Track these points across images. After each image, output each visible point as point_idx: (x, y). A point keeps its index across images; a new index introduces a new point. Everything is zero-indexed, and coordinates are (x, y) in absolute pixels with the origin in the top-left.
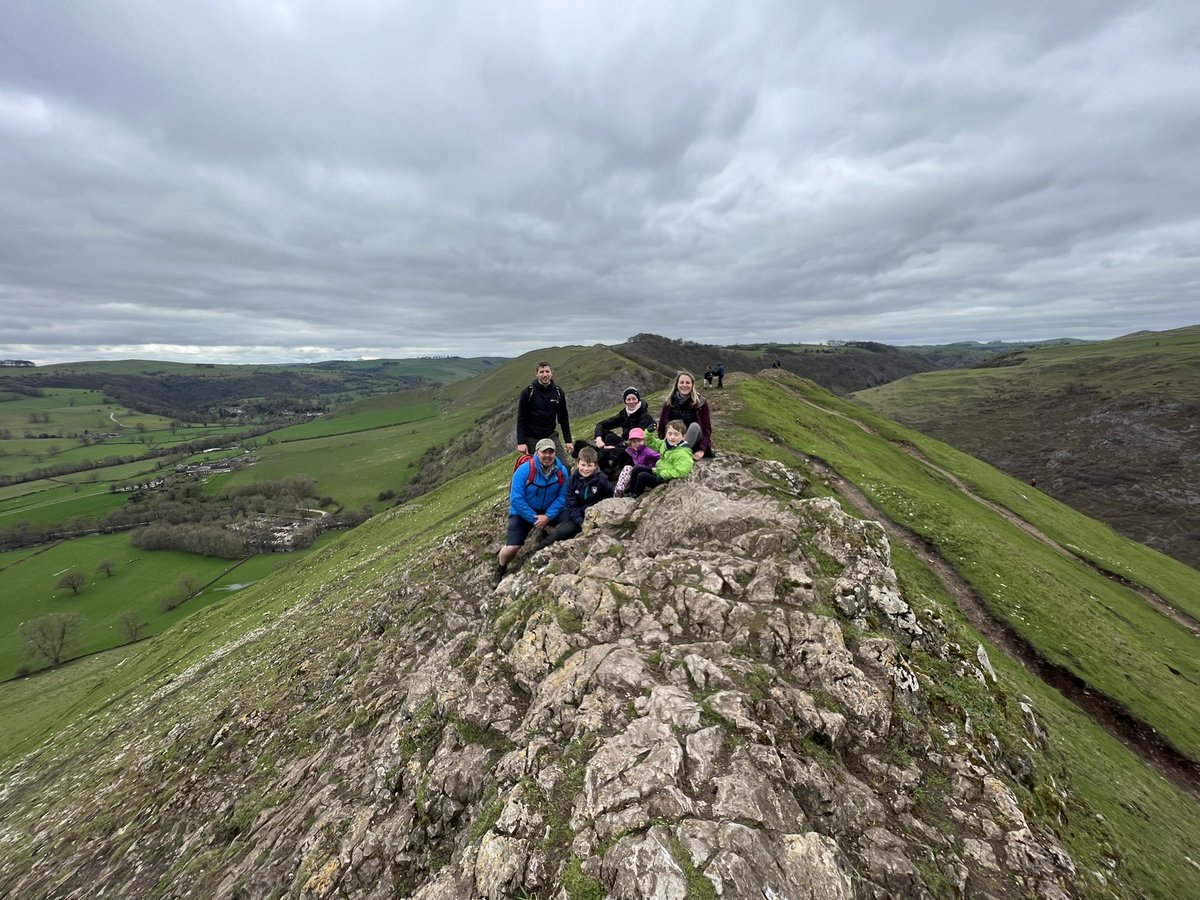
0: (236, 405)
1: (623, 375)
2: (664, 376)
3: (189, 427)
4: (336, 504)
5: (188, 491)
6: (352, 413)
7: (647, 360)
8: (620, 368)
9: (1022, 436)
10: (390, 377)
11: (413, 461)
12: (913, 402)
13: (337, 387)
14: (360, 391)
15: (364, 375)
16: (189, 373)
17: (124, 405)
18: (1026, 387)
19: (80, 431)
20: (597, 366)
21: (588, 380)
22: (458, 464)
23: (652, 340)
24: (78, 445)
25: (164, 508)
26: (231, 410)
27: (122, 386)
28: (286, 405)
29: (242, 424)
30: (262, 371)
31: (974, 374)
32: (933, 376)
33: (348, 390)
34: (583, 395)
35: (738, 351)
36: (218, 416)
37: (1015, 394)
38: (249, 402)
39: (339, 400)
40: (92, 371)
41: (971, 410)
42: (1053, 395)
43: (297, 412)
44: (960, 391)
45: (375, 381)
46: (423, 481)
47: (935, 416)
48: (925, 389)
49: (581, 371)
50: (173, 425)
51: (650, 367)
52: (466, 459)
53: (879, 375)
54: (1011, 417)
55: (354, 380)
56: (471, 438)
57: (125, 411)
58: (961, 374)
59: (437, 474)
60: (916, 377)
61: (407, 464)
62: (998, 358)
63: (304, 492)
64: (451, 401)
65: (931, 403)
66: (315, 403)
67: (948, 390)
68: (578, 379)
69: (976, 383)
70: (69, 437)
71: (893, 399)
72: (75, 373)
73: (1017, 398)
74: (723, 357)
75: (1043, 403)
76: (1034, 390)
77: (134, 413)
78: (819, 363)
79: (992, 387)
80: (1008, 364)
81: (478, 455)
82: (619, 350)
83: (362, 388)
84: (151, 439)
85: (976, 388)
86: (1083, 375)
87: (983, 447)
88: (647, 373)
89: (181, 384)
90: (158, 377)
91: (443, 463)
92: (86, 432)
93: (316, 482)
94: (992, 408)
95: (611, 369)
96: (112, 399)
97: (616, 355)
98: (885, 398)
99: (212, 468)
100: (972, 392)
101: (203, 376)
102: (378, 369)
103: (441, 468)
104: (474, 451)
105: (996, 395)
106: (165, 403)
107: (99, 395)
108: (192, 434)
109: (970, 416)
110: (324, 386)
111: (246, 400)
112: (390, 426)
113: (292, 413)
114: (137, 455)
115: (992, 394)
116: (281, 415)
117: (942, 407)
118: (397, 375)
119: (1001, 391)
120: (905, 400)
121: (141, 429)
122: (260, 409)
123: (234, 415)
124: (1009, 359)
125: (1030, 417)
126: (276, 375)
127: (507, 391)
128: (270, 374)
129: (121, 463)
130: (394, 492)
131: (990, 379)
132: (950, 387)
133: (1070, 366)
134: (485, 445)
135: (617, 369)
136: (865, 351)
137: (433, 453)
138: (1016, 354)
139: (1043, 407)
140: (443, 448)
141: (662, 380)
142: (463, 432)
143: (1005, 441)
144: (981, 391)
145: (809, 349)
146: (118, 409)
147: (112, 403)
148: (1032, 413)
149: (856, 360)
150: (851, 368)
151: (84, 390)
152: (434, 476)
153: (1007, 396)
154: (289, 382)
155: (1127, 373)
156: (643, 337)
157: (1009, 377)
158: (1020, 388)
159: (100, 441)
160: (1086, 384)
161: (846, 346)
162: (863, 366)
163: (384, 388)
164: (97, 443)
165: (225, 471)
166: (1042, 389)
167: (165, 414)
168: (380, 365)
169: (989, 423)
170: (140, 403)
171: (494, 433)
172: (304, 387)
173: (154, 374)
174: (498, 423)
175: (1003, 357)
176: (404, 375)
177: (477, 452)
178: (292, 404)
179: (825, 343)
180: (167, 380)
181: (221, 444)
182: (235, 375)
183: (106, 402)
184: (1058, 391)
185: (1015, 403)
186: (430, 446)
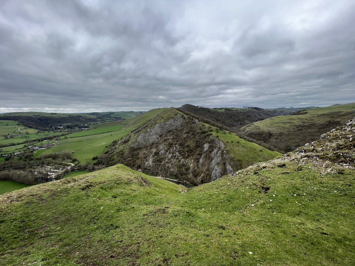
0: (61, 126)
1: (178, 117)
2: (191, 117)
3: (44, 133)
4: (77, 161)
5: (27, 156)
6: (95, 129)
7: (186, 112)
8: (177, 114)
9: (314, 138)
10: (111, 117)
11: (108, 146)
12: (274, 126)
13: (94, 120)
14: (101, 121)
15: (103, 117)
16: (48, 116)
17: (24, 126)
18: (313, 121)
19: (7, 134)
20: (170, 114)
21: (166, 119)
22: (121, 147)
23: (189, 106)
24: (4, 139)
25: (15, 163)
26: (59, 127)
27: (25, 119)
28: (76, 126)
29: (61, 131)
30: (71, 115)
31: (293, 117)
32: (279, 117)
33: (98, 121)
34: (164, 124)
35: (216, 110)
36: (54, 129)
37: (309, 124)
38: (66, 125)
39: (94, 124)
40: (17, 115)
41: (295, 129)
42: (323, 124)
43: (79, 128)
44: (290, 123)
45: (106, 118)
46: (109, 153)
47: (282, 130)
48: (277, 122)
49: (164, 115)
50: (38, 132)
51: (187, 114)
52: (124, 145)
53: (259, 117)
54: (309, 131)
55: (100, 118)
56: (127, 138)
57: (23, 127)
58: (289, 117)
59: (114, 151)
60: (273, 118)
61: (105, 147)
62: (298, 112)
63: (68, 157)
64: (126, 125)
65: (280, 126)
66: (86, 125)
67: (285, 122)
68: (163, 118)
69: (295, 120)
70: (2, 136)
71: (267, 125)
72: (11, 116)
73: (310, 125)
74: (211, 111)
75: (320, 127)
76: (316, 122)
77: (27, 128)
78: (241, 113)
79: (301, 121)
80: (302, 114)
81: (128, 144)
82: (178, 109)
83: (102, 120)
84: (28, 137)
85: (295, 121)
86: (333, 117)
87: (300, 141)
88: (186, 116)
89: (45, 119)
90: (38, 117)
91: (117, 146)
92: (8, 134)
93: (73, 153)
94: (302, 128)
95: (174, 115)
96: (21, 124)
97: (176, 110)
98: (264, 125)
99: (39, 148)
100: (294, 123)
101: (53, 117)
102: (108, 115)
103: (116, 148)
104: (127, 142)
105: (302, 124)
106: (39, 125)
107: (17, 122)
108: (42, 135)
109: (294, 131)
110: (91, 120)
111: (65, 124)
112: (106, 133)
113: (78, 128)
114: (21, 142)
115: (301, 123)
116: (74, 129)
117: (284, 128)
118: (113, 117)
119: (304, 123)
120: (271, 125)
121: (27, 133)
122: (68, 127)
123: (60, 129)
124: (302, 112)
125: (316, 131)
126: (75, 116)
127: (143, 122)
128: (74, 116)
129: (14, 145)
130: (98, 157)
131: (299, 118)
132: (286, 121)
133: (328, 115)
134: (131, 140)
135: (176, 115)
136: (254, 110)
137: (115, 142)
138: (304, 111)
139: (320, 128)
140: (119, 141)
141: (191, 119)
142: (126, 135)
143: (308, 140)
144: (297, 122)
145: (238, 109)
146: (22, 127)
147: (20, 125)
148: (317, 130)
149: (252, 113)
150: (251, 115)
151: (12, 121)
152: (113, 151)
153: (306, 124)
154: (79, 119)
155: (349, 117)
156: (186, 105)
157: (306, 118)
158: (311, 122)
159: (12, 137)
160: (335, 120)
161: (249, 108)
162: (254, 114)
163: (109, 121)
164: (11, 138)
165: (44, 148)
166: (319, 122)
167: (37, 128)
168: (109, 114)
169: (301, 133)
170: (29, 125)
171: (134, 136)
172: (84, 120)
173: (37, 116)
174: (136, 133)
175: (300, 112)
176: (116, 116)
177: (127, 143)
178: (79, 125)
179: (242, 107)
180: (41, 118)
181: (50, 139)
182: (62, 116)
183: (18, 125)
184: (325, 123)
185: (310, 126)
186: (115, 140)
